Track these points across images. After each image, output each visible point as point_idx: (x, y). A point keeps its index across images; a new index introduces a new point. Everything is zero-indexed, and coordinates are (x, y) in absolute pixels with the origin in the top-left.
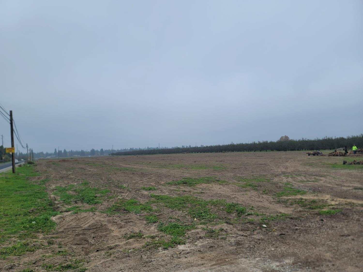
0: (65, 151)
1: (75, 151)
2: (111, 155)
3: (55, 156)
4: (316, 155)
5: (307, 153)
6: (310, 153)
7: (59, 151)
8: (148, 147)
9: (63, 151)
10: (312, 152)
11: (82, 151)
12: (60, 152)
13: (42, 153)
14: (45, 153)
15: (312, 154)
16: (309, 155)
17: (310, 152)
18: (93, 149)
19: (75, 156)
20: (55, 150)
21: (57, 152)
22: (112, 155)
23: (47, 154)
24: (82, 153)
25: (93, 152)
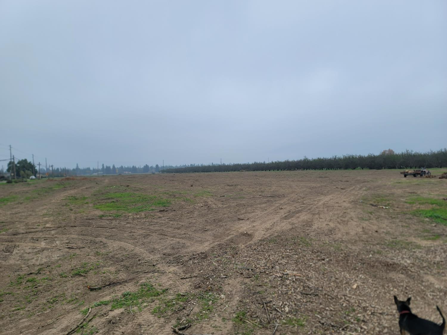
0: (114, 166)
1: (126, 167)
2: (161, 173)
3: (102, 173)
4: (419, 176)
5: (401, 173)
6: (407, 172)
7: (107, 167)
8: (212, 163)
9: (111, 167)
10: (411, 171)
11: (133, 167)
12: (108, 168)
13: (88, 169)
14: (91, 169)
15: (411, 174)
16: (405, 176)
17: (407, 171)
18: (146, 165)
19: (125, 173)
20: (103, 165)
21: (105, 168)
22: (162, 172)
23: (95, 171)
24: (134, 169)
25: (146, 168)
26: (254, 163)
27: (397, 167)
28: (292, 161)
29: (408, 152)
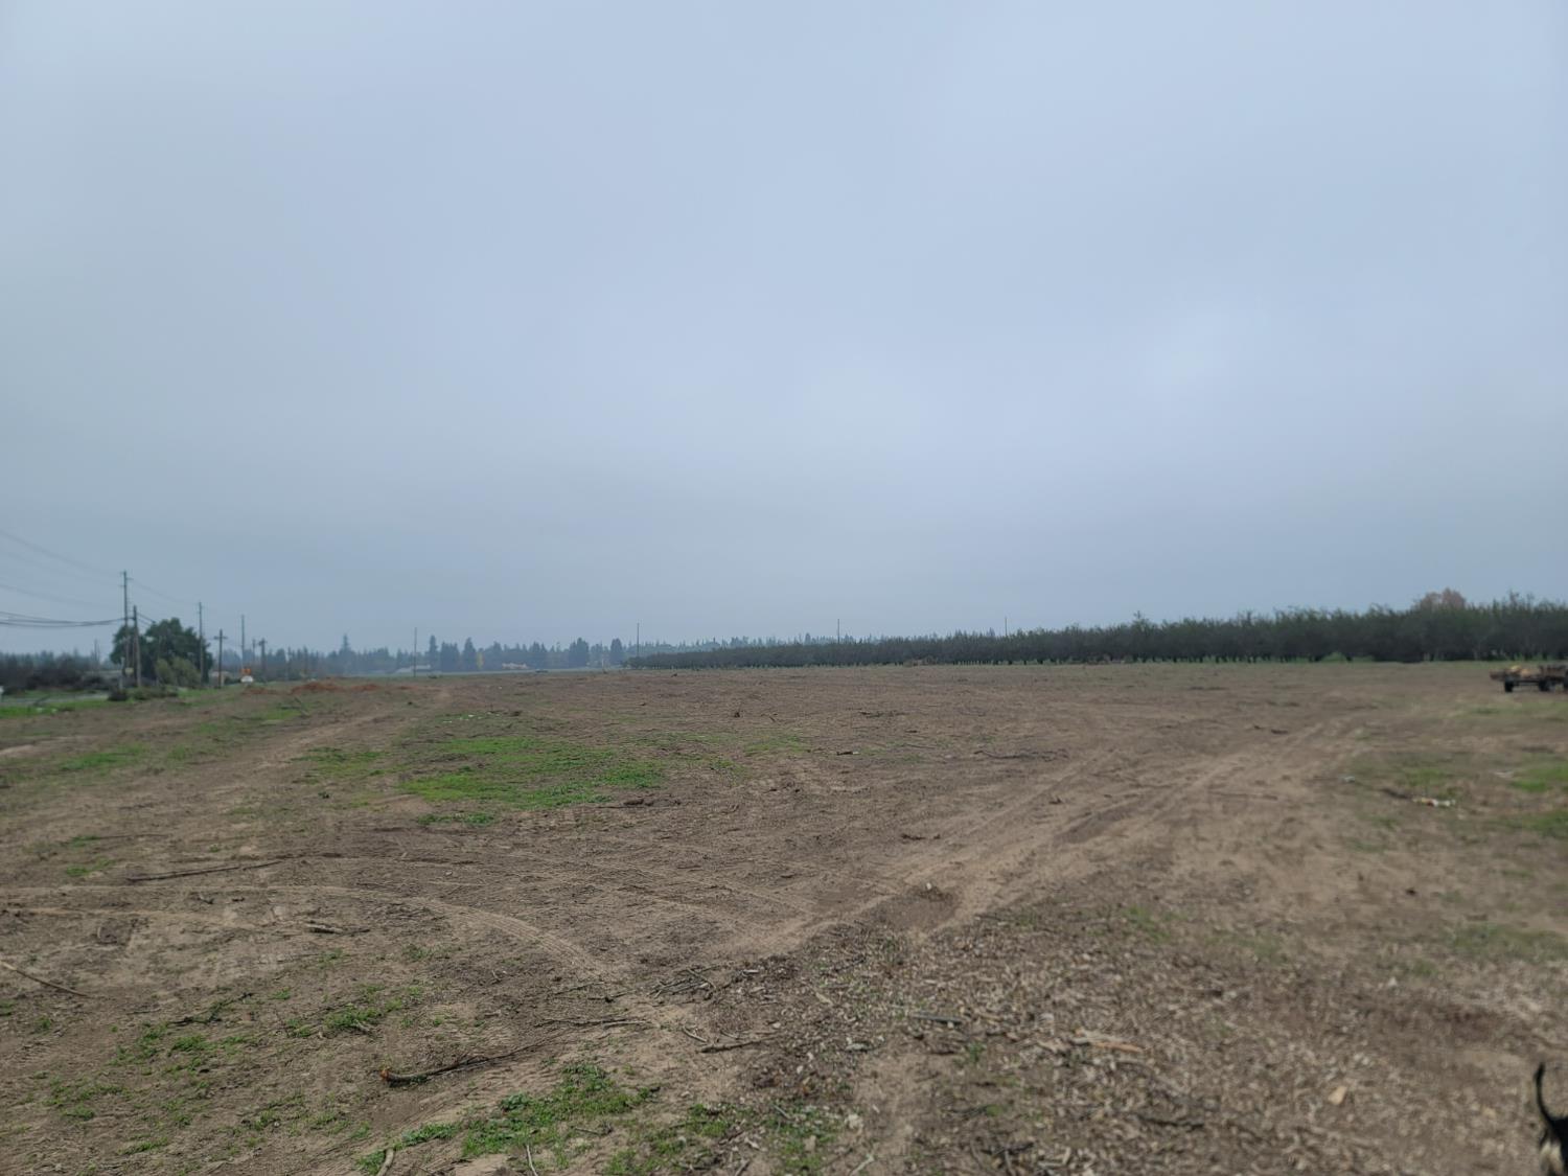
0: (469, 645)
1: (512, 646)
2: (629, 667)
3: (429, 667)
5: (1494, 677)
6: (1516, 674)
7: (445, 646)
8: (808, 636)
9: (461, 648)
10: (1528, 669)
11: (536, 645)
12: (449, 650)
13: (383, 653)
14: (393, 653)
15: (1528, 680)
16: (1509, 687)
17: (1514, 668)
18: (580, 640)
19: (508, 669)
20: (433, 640)
21: (439, 649)
22: (632, 665)
23: (403, 660)
24: (538, 653)
25: (580, 650)
26: (953, 635)
27: (1476, 656)
28: (1091, 630)
29: (1518, 599)
